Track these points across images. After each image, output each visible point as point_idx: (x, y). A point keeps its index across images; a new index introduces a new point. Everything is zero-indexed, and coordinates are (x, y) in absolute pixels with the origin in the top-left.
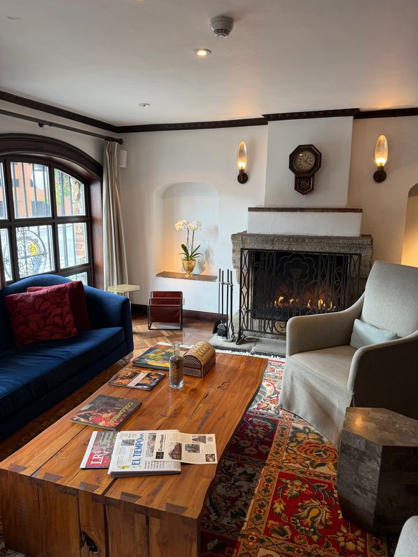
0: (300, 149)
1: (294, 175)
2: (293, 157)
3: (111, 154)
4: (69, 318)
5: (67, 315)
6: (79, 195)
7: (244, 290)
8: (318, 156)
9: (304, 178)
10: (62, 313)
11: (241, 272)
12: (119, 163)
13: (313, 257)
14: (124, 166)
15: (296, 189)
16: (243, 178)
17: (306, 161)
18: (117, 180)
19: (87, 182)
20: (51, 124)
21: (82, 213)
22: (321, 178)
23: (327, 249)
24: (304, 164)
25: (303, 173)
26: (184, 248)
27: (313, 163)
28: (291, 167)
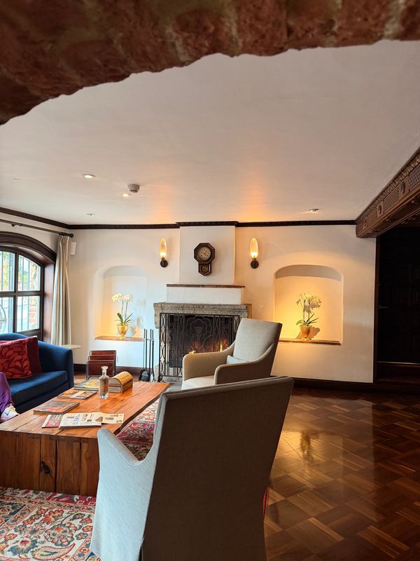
0: (201, 246)
1: (197, 263)
2: (197, 251)
3: (64, 245)
4: (26, 363)
5: (25, 360)
6: (35, 275)
7: (163, 344)
8: (213, 251)
9: (204, 264)
10: (22, 359)
11: (160, 330)
12: (69, 251)
13: (210, 318)
14: (73, 254)
15: (199, 271)
16: (164, 263)
17: (205, 254)
18: (67, 264)
19: (43, 265)
20: (21, 225)
21: (37, 288)
22: (216, 264)
23: (219, 313)
24: (203, 255)
25: (204, 261)
26: (119, 315)
27: (209, 255)
28: (195, 257)
